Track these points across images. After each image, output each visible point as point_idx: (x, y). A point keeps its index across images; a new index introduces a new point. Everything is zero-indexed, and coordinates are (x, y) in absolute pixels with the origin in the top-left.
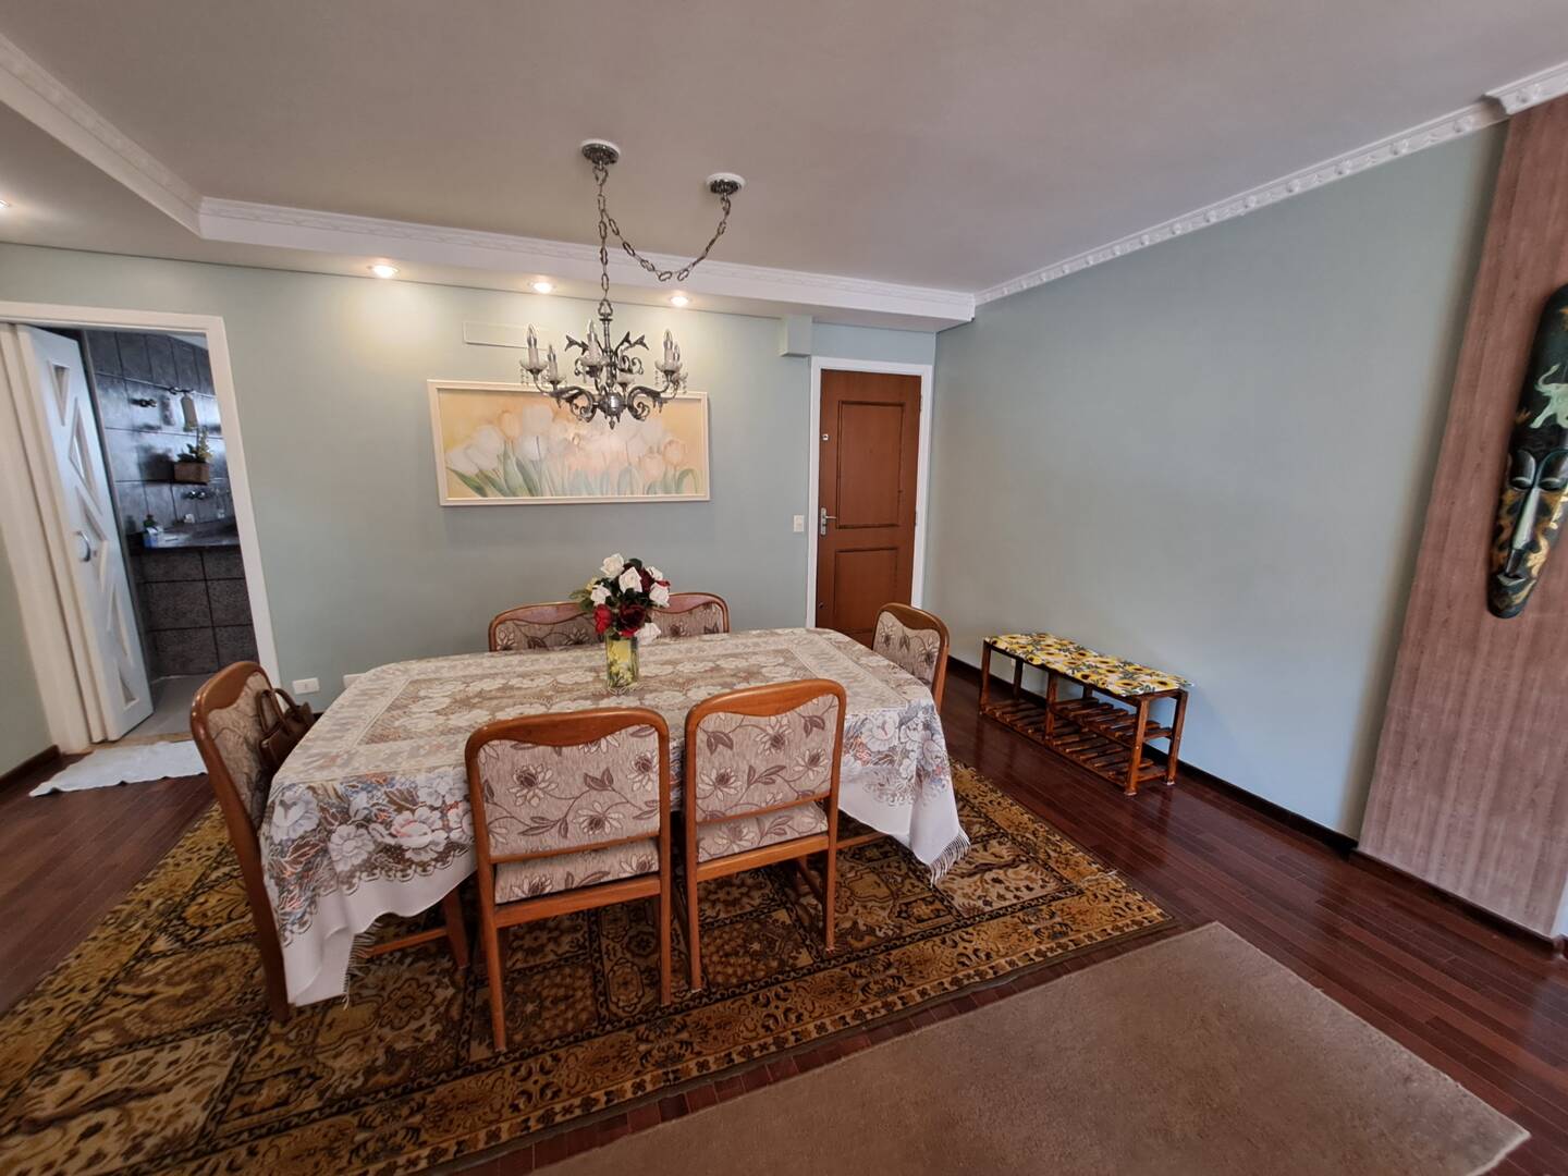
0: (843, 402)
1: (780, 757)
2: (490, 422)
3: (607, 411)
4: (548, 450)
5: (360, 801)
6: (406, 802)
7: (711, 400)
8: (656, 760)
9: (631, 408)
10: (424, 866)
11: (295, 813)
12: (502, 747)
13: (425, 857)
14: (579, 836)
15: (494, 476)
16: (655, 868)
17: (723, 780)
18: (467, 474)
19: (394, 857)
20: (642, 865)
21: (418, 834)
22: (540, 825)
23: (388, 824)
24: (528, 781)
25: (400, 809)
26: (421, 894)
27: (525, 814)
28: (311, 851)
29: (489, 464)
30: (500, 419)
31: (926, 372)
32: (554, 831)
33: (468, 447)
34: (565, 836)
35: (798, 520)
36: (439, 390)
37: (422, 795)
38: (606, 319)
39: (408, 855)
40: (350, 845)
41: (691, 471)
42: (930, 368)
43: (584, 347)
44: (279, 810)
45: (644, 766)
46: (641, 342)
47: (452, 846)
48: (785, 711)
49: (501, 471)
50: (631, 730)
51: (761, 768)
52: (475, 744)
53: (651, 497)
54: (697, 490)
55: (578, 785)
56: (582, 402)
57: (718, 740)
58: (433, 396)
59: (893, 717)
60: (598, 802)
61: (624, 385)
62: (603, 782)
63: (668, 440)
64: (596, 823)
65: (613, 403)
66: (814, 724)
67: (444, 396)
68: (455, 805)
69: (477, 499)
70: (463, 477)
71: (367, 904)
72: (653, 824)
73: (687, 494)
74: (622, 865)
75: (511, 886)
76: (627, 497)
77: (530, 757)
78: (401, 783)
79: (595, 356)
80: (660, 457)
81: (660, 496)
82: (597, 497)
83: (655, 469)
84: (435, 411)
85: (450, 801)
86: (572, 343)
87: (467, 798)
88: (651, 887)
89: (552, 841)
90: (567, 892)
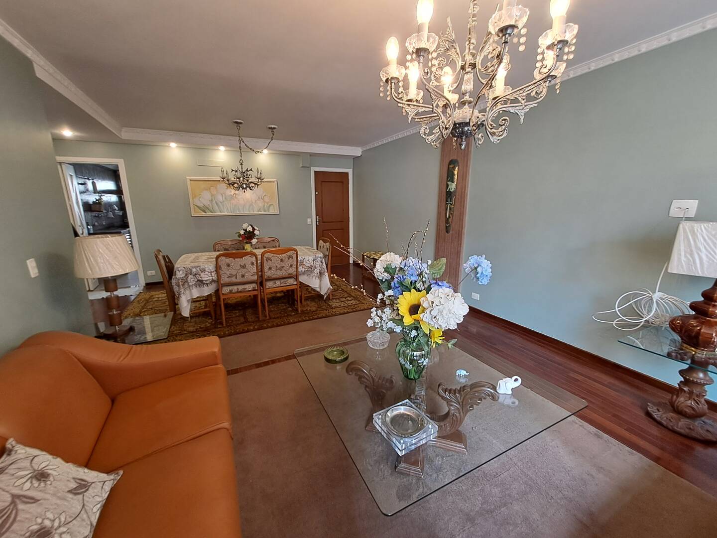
0: (322, 182)
1: (283, 264)
2: (207, 190)
3: (243, 188)
4: (226, 198)
5: (194, 270)
6: (203, 271)
7: (278, 182)
8: (255, 263)
9: (249, 187)
10: (207, 284)
11: (181, 272)
12: (223, 258)
13: (207, 282)
14: (240, 279)
15: (208, 206)
16: (256, 288)
17: (270, 268)
18: (200, 206)
19: (201, 283)
20: (254, 288)
21: (206, 277)
22: (230, 276)
23: (200, 275)
24: (228, 265)
25: (202, 272)
26: (207, 291)
27: (228, 273)
28: (185, 281)
29: (207, 203)
30: (210, 189)
31: (350, 171)
32: (234, 277)
33: (200, 198)
34: (236, 279)
35: (309, 220)
36: (190, 180)
37: (206, 269)
38: (241, 164)
39: (204, 282)
40: (192, 280)
41: (272, 204)
42: (351, 170)
43: (236, 171)
44: (177, 272)
45: (253, 264)
46: (251, 170)
47: (213, 281)
48: (283, 254)
49: (211, 206)
50: (250, 255)
51: (279, 266)
52: (217, 258)
53: (260, 213)
54: (274, 210)
55: (239, 267)
56: (236, 185)
57: (268, 259)
58: (189, 182)
59: (311, 258)
60: (243, 271)
61: (248, 180)
62: (244, 267)
63: (264, 195)
64: (243, 276)
65: (244, 186)
66: (290, 257)
67: (192, 182)
68: (213, 272)
69: (203, 214)
70: (198, 207)
71: (196, 293)
72: (255, 278)
73: (272, 211)
74: (249, 287)
75: (226, 290)
76: (251, 213)
77: (228, 260)
78: (202, 267)
79: (239, 175)
80: (261, 200)
81: (263, 213)
82: (242, 213)
83: (260, 204)
84: (189, 187)
85: (212, 271)
86: (233, 171)
87: (216, 271)
88: (255, 293)
89: (234, 280)
90: (238, 292)
